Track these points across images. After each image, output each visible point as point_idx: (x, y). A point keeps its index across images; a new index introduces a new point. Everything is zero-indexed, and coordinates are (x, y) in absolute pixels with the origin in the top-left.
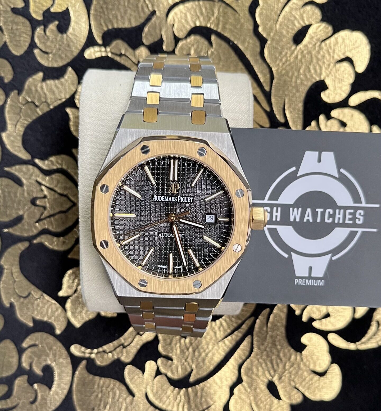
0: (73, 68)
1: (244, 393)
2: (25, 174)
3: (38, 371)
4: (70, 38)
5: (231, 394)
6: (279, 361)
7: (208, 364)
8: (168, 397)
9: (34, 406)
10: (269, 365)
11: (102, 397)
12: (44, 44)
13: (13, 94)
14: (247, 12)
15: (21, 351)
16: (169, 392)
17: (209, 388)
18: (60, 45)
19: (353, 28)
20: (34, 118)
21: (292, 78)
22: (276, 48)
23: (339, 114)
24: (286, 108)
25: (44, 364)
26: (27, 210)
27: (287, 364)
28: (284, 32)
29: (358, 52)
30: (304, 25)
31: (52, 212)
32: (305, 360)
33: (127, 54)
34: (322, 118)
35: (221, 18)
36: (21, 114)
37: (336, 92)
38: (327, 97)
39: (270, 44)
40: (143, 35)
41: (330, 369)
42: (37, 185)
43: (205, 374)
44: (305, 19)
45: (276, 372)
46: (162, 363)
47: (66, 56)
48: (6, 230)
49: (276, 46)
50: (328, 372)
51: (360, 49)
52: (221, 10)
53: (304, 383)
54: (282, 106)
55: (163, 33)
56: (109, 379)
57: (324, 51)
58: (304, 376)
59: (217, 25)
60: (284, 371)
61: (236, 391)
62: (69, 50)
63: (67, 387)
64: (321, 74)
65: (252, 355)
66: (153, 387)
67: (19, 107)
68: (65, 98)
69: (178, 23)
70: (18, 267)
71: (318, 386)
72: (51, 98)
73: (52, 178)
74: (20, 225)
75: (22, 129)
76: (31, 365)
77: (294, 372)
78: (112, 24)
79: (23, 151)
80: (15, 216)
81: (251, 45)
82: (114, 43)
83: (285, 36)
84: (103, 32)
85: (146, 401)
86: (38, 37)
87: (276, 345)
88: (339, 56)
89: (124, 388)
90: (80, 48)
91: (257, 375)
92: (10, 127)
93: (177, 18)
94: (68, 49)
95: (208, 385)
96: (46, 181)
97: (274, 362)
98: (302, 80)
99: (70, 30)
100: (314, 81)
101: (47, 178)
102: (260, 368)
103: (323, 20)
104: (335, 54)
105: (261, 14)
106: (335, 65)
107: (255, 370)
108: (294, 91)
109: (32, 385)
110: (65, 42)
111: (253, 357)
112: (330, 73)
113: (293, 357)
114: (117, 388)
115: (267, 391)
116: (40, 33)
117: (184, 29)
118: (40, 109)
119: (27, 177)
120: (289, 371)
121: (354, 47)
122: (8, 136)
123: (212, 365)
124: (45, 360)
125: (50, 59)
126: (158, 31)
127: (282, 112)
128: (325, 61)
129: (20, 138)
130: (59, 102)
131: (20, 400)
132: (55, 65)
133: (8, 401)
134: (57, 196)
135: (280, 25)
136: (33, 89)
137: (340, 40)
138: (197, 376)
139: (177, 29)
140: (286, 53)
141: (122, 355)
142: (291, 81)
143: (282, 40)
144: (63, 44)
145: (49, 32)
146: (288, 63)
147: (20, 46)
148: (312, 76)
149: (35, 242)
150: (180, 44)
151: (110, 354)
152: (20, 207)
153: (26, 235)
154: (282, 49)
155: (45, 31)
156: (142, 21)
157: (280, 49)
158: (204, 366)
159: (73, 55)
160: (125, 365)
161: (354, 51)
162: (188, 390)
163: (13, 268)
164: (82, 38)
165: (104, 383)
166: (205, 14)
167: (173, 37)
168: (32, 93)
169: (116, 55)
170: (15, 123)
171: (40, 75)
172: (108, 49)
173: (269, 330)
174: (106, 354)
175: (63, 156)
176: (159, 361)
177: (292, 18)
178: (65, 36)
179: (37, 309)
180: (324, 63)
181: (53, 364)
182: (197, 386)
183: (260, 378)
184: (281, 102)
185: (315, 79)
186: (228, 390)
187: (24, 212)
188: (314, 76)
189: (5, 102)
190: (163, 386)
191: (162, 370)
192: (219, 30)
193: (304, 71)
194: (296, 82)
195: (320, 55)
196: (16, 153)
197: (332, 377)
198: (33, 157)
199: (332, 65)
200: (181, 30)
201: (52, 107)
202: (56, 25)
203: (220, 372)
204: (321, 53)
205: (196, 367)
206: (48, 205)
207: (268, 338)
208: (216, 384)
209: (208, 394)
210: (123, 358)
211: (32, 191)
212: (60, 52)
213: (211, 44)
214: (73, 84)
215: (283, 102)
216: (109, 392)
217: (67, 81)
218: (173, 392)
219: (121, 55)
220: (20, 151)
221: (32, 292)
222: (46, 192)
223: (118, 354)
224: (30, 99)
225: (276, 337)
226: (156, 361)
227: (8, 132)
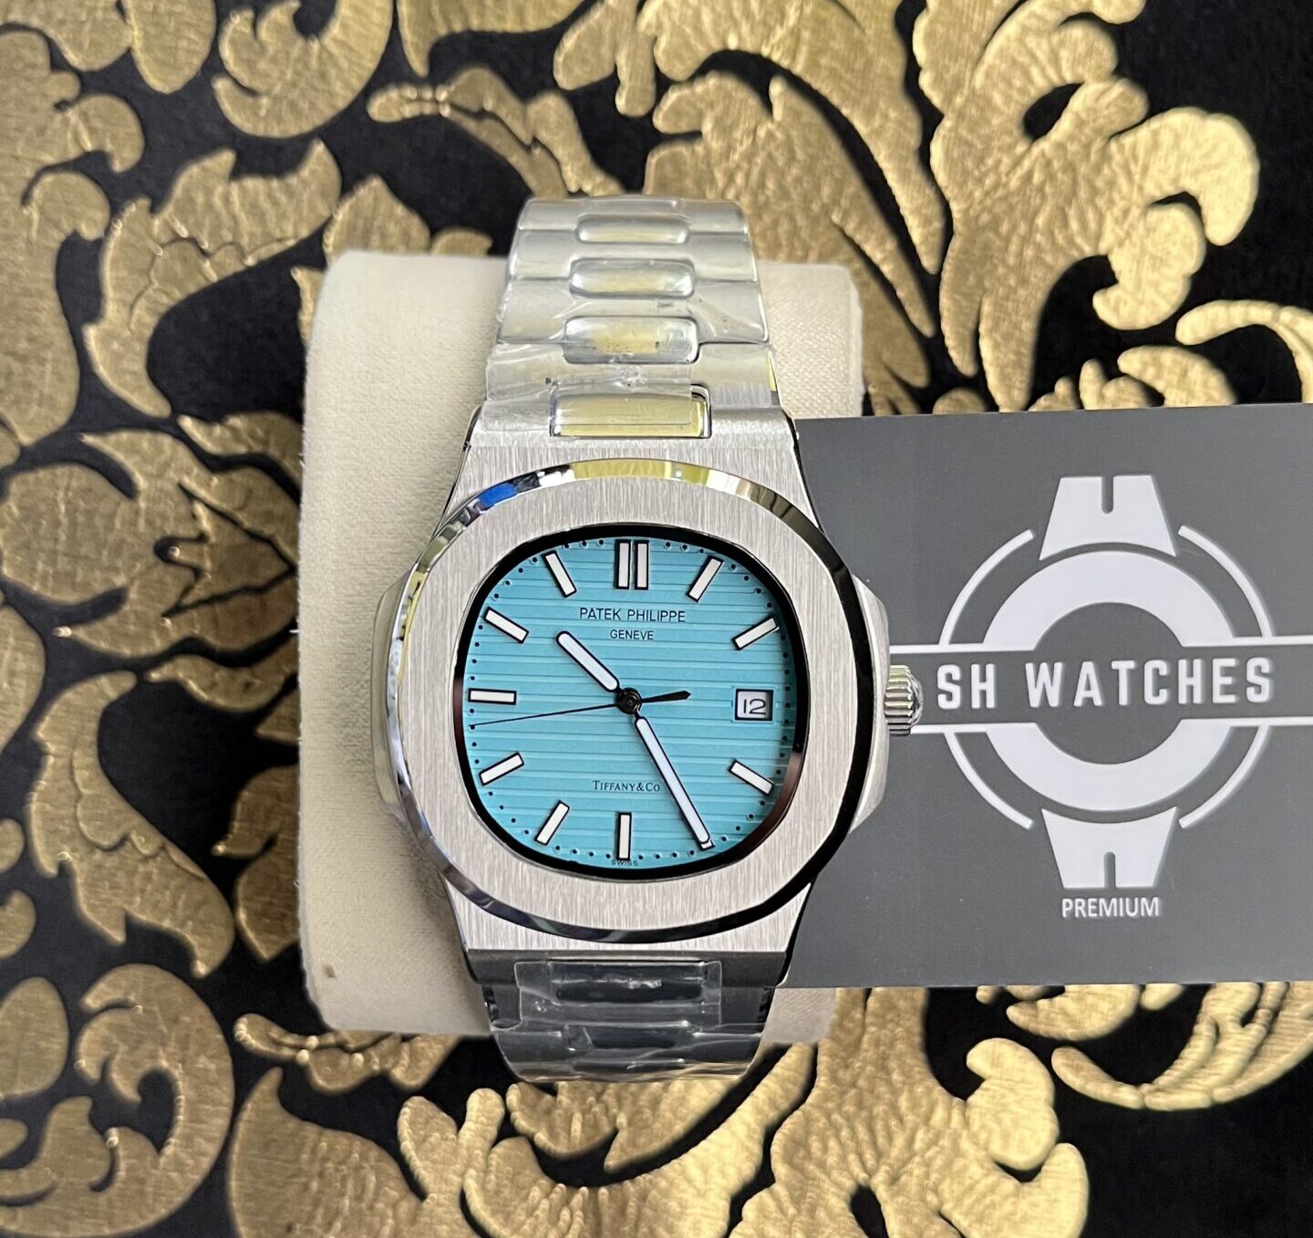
0: (329, 146)
1: (776, 1219)
2: (145, 460)
3: (125, 1087)
4: (331, 55)
5: (735, 1217)
6: (893, 1123)
7: (668, 1114)
8: (531, 1212)
9: (102, 1198)
10: (862, 1133)
11: (320, 1192)
12: (250, 65)
13: (136, 208)
14: (887, 26)
15: (77, 1020)
16: (536, 1193)
17: (666, 1194)
18: (298, 73)
19: (1211, 105)
20: (192, 289)
21: (1007, 240)
22: (970, 144)
23: (1145, 365)
24: (982, 329)
25: (148, 1066)
26: (141, 574)
27: (920, 1135)
28: (998, 99)
29: (1219, 181)
30: (1057, 82)
31: (220, 588)
32: (975, 1126)
33: (502, 113)
34: (1089, 372)
35: (806, 35)
36: (152, 273)
37: (1139, 296)
38: (1110, 308)
39: (951, 130)
40: (559, 59)
41: (1055, 1160)
42: (179, 497)
43: (656, 1146)
44: (1065, 65)
45: (883, 1160)
46: (522, 1100)
47: (313, 105)
48: (65, 632)
49: (969, 137)
50: (1044, 1168)
51: (1224, 173)
52: (808, 10)
53: (967, 1201)
54: (971, 325)
55: (622, 61)
56: (350, 1134)
57: (1114, 165)
58: (971, 1178)
59: (793, 54)
60: (907, 1155)
61: (749, 1209)
62: (323, 91)
63: (212, 1150)
64: (1098, 236)
65: (810, 1100)
66: (486, 1171)
67: (149, 250)
68: (295, 237)
69: (672, 35)
70: (93, 751)
71: (1013, 1213)
72: (252, 235)
73: (231, 481)
74: (112, 620)
75: (151, 321)
76: (105, 1068)
77: (938, 1163)
78: (466, 19)
79: (149, 388)
80: (99, 588)
81: (890, 125)
82: (465, 77)
83: (996, 110)
84: (433, 39)
85: (459, 1216)
86: (233, 43)
87: (888, 1072)
88: (1159, 187)
89: (392, 1169)
90: (358, 85)
91: (822, 1165)
92: (112, 309)
93: (670, 19)
94: (321, 86)
95: (663, 1184)
96: (209, 488)
97: (879, 1126)
98: (1038, 247)
99: (335, 29)
100: (1076, 256)
101: (215, 481)
102: (832, 1143)
103: (1120, 72)
104: (1148, 180)
105: (930, 35)
106: (1144, 214)
107: (815, 1145)
108: (1012, 282)
109: (102, 1132)
110: (314, 64)
111: (812, 1105)
112: (1128, 235)
113: (939, 1114)
114: (372, 1167)
115: (849, 1220)
116: (243, 33)
117: (686, 54)
118: (214, 265)
119: (150, 469)
120: (923, 1156)
121: (1208, 162)
122: (106, 339)
123: (682, 1120)
124: (154, 1057)
125: (263, 112)
126: (605, 51)
127: (969, 345)
128: (1116, 197)
129: (141, 349)
130: (277, 248)
131: (61, 1174)
132: (276, 132)
133: (24, 1173)
134: (240, 539)
135: (988, 75)
136: (200, 199)
137: (1166, 138)
138: (629, 1150)
139: (667, 53)
140: (999, 162)
141: (396, 1064)
142: (1006, 249)
143: (988, 122)
144: (308, 69)
145: (268, 29)
146: (1000, 192)
147: (176, 67)
148: (1071, 241)
149: (155, 676)
150: (672, 96)
151: (359, 1057)
152: (120, 563)
153: (127, 651)
154: (988, 149)
155: (254, 26)
156: (559, 16)
157: (979, 146)
158: (654, 1122)
159: (333, 106)
160: (401, 1095)
161: (1206, 178)
162: (596, 1192)
163: (76, 754)
164: (369, 56)
165: (331, 1148)
166: (758, 17)
167: (650, 74)
168: (194, 211)
169: (466, 112)
170: (130, 298)
171: (226, 158)
172: (443, 95)
173: (869, 1019)
174: (346, 1056)
175: (273, 417)
176: (513, 1094)
177: (1024, 59)
178: (315, 45)
179: (143, 891)
180: (1111, 202)
181: (177, 1073)
182: (627, 1183)
183: (828, 1175)
184: (968, 311)
185: (1081, 250)
186: (724, 1205)
187: (132, 580)
188: (1079, 240)
189: (108, 230)
190: (519, 1173)
191: (521, 1122)
192: (798, 69)
193: (1050, 222)
194: (1020, 254)
195: (1100, 178)
196: (124, 393)
197: (1058, 1188)
198: (177, 411)
199: (1136, 212)
200: (679, 57)
201: (250, 261)
202: (293, 12)
203: (703, 1144)
204: (1106, 171)
205: (630, 1122)
206: (208, 565)
207: (865, 1045)
208: (689, 1181)
209: (660, 1213)
210: (398, 1074)
211: (164, 517)
212: (295, 94)
213: (768, 105)
214: (324, 195)
215: (975, 313)
216: (344, 1179)
217: (305, 183)
218: (547, 1196)
219: (481, 114)
220: (138, 389)
221: (134, 837)
222: (206, 523)
223: (383, 1057)
224: (187, 227)
225: (891, 1045)
226: (503, 1094)
227: (104, 325)
